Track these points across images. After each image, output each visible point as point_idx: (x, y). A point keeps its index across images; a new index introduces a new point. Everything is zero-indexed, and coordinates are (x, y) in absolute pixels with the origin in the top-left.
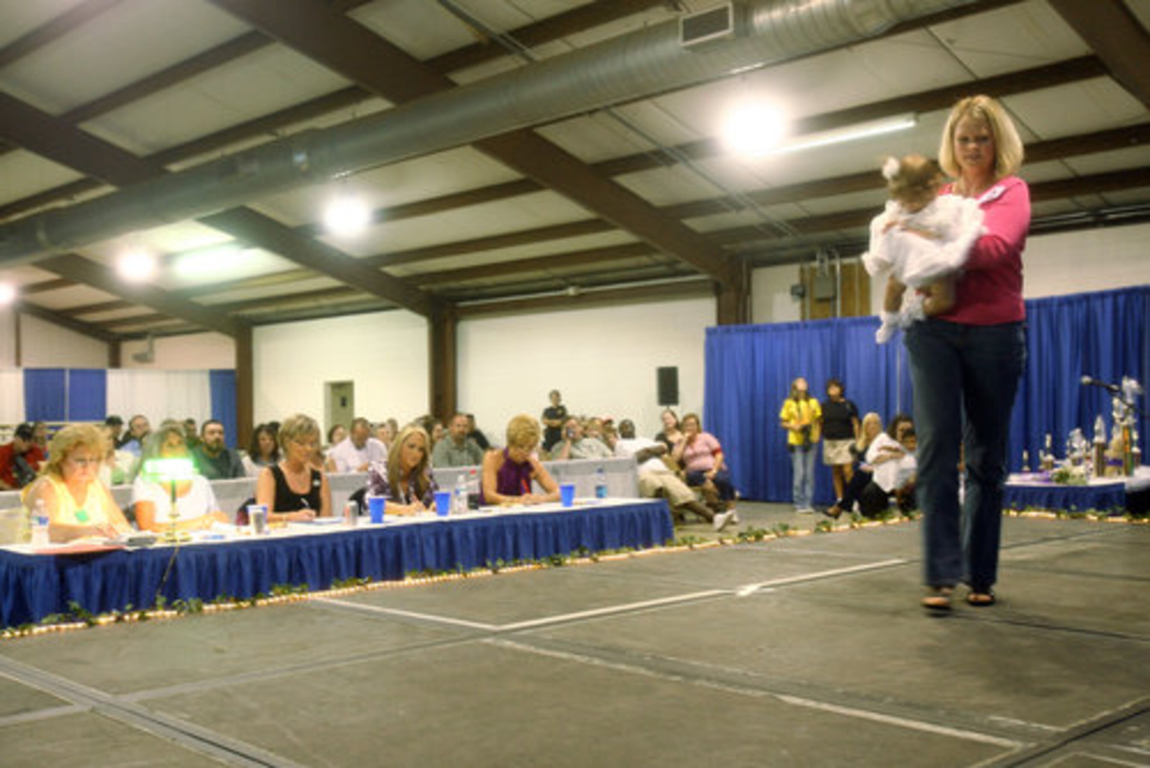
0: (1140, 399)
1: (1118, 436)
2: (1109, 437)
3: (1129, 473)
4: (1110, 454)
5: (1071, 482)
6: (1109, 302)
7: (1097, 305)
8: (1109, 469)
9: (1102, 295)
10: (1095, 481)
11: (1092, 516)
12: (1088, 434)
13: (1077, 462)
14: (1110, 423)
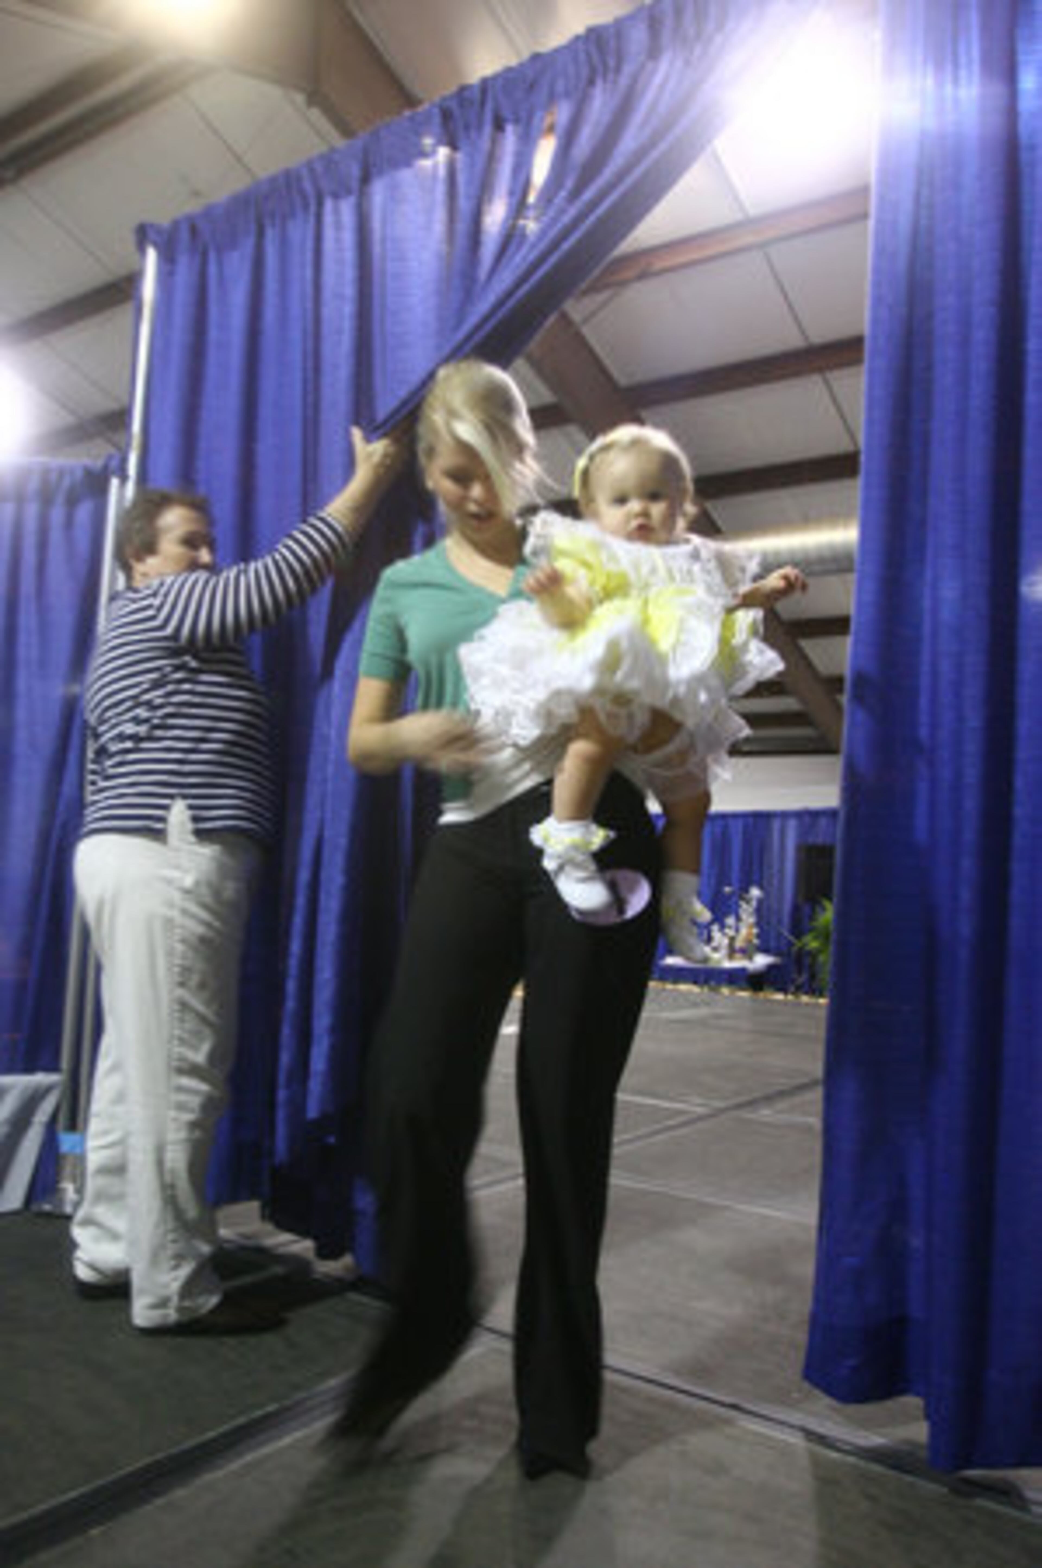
0: (760, 902)
1: (744, 931)
2: (737, 930)
3: (750, 958)
4: (739, 944)
5: (711, 965)
6: (739, 824)
7: (731, 822)
8: (738, 955)
9: (735, 816)
10: (727, 964)
11: (725, 991)
12: (723, 927)
13: (715, 949)
14: (738, 919)
